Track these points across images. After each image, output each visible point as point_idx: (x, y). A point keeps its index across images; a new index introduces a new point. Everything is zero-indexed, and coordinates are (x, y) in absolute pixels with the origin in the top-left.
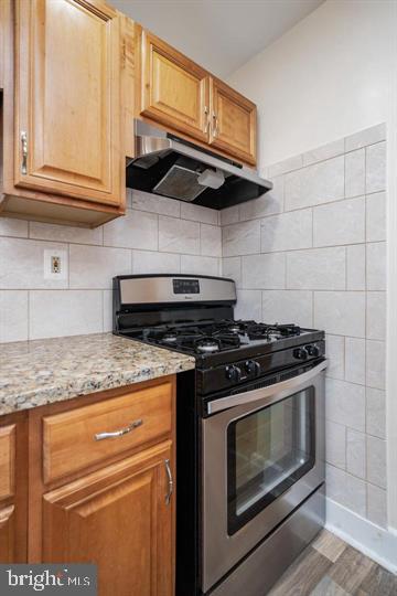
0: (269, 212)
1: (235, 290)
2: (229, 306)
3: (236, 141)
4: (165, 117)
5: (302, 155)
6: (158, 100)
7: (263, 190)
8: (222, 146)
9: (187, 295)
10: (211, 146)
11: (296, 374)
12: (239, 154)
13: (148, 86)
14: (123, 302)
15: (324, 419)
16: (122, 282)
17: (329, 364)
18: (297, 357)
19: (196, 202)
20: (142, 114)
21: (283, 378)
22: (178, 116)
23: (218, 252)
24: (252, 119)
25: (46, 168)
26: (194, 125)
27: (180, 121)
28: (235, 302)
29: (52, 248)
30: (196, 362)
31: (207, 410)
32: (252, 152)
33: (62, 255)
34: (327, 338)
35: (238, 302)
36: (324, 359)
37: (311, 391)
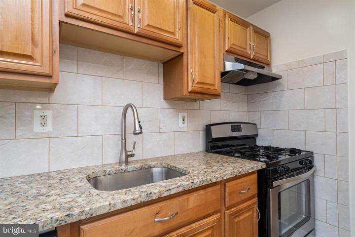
0: (278, 89)
1: (257, 129)
2: (253, 138)
3: (262, 55)
4: (235, 50)
5: (298, 61)
6: (232, 43)
7: (274, 79)
8: (257, 58)
9: (237, 133)
10: (252, 59)
11: (301, 173)
12: (264, 61)
13: (229, 38)
14: (213, 137)
15: (314, 197)
16: (212, 127)
17: (316, 168)
18: (303, 165)
19: (237, 83)
20: (226, 51)
21: (297, 174)
22: (239, 49)
23: (246, 109)
24: (268, 42)
25: (198, 83)
26: (245, 51)
27: (240, 50)
28: (257, 135)
29: (182, 112)
30: (266, 165)
31: (273, 185)
32: (269, 59)
33: (185, 115)
34: (315, 155)
35: (259, 136)
36: (313, 166)
37: (308, 181)
